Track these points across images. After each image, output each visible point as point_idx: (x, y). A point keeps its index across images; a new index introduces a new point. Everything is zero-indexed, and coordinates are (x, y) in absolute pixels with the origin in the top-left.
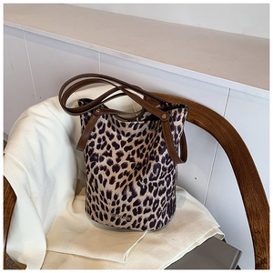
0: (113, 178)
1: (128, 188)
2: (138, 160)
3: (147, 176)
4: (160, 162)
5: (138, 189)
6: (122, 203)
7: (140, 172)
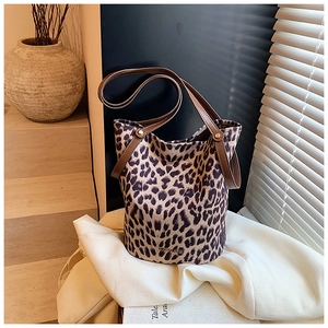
0: (160, 207)
1: (179, 217)
2: (187, 186)
3: (202, 204)
4: (215, 187)
5: (191, 218)
6: (173, 233)
7: (192, 199)
